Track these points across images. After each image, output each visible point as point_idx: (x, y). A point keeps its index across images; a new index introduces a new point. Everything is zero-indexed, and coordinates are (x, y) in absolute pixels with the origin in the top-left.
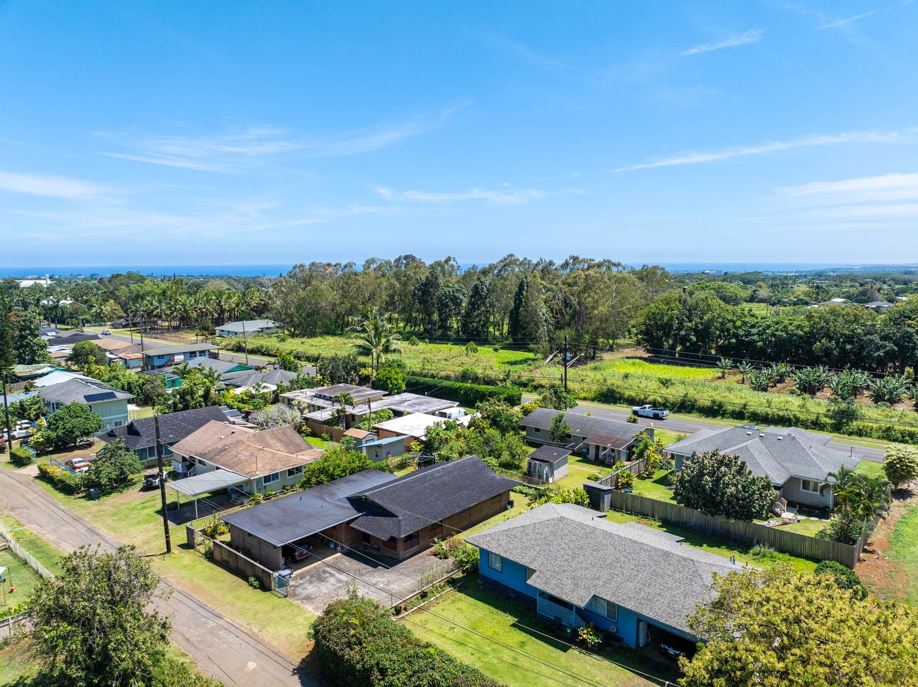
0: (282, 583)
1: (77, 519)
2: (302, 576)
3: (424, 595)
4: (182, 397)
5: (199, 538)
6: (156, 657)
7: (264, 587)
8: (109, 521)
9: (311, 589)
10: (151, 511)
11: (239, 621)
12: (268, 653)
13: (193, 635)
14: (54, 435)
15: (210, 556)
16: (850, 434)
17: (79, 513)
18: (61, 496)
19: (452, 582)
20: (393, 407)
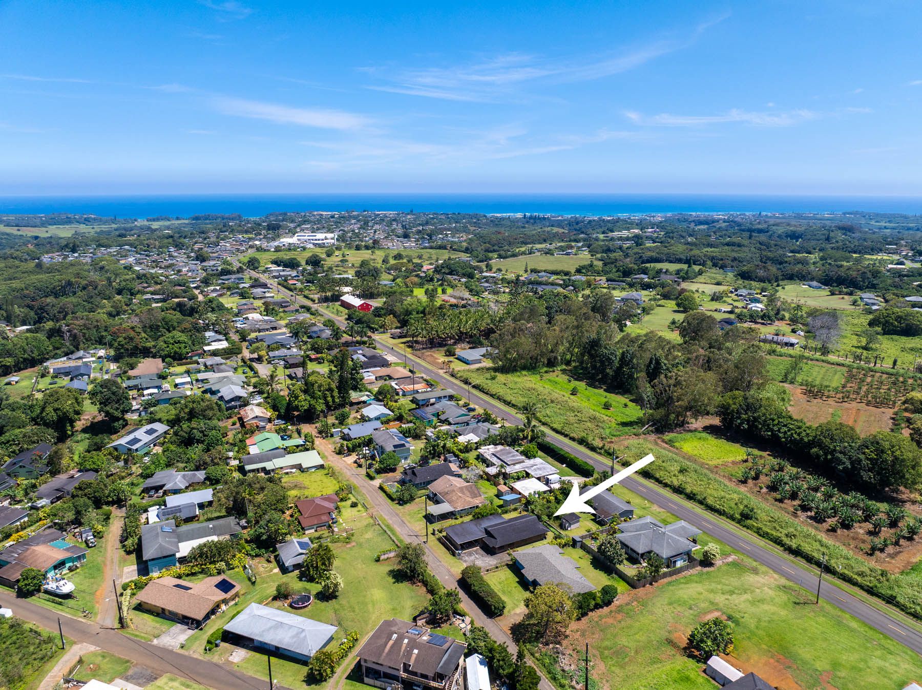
0: (459, 554)
1: (397, 515)
2: (465, 553)
3: (497, 567)
4: (434, 448)
5: (436, 532)
6: (425, 571)
7: (454, 554)
8: (408, 517)
9: (467, 558)
10: (421, 515)
11: (446, 564)
12: (452, 575)
13: (433, 565)
14: (382, 466)
15: (439, 540)
16: (744, 526)
17: (398, 512)
18: (390, 501)
19: (507, 565)
20: (526, 470)
